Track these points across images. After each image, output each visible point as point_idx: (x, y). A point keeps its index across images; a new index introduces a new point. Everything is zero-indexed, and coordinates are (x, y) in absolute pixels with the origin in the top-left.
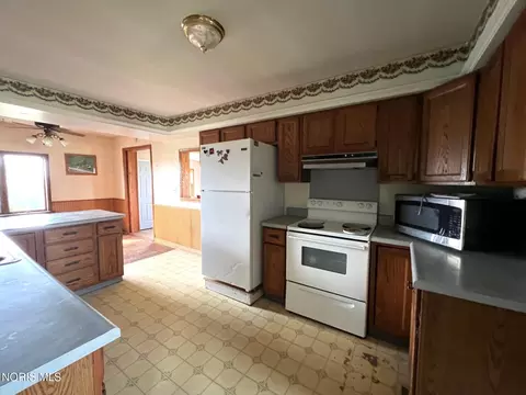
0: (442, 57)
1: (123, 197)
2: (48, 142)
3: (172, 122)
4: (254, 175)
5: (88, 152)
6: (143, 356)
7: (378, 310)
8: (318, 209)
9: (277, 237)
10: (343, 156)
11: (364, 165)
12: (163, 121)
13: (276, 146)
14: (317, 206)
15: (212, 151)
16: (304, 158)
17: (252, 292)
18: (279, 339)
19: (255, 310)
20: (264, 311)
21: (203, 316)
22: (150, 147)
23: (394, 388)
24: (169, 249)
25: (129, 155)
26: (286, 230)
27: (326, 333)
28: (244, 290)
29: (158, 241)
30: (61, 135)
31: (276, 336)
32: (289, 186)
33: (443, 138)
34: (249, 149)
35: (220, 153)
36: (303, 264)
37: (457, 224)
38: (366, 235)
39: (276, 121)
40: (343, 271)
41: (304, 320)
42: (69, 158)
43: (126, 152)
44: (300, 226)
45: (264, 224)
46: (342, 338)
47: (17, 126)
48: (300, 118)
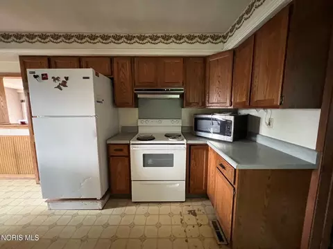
0: (215, 38)
4: (98, 102)
7: (192, 182)
8: (146, 127)
9: (121, 150)
10: (164, 90)
11: (178, 96)
13: (112, 79)
14: (144, 124)
15: (45, 77)
16: (136, 90)
17: (103, 198)
18: (135, 227)
20: (116, 210)
23: (209, 224)
26: (129, 144)
27: (164, 208)
28: (95, 199)
31: (132, 225)
32: (121, 110)
33: (218, 82)
34: (91, 79)
35: (55, 79)
36: (144, 166)
37: (230, 129)
38: (183, 140)
39: (111, 58)
41: (147, 204)
45: (108, 142)
46: (174, 207)
48: (131, 59)
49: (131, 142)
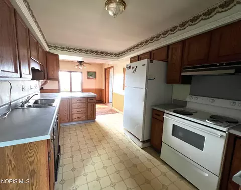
1: (104, 88)
2: (80, 67)
3: (119, 55)
4: (149, 79)
5: (94, 70)
6: (89, 153)
8: (194, 103)
9: (159, 115)
10: (216, 65)
12: (116, 54)
13: (167, 62)
14: (192, 100)
15: (130, 67)
16: (184, 68)
17: (142, 142)
19: (143, 152)
20: (148, 154)
21: (118, 146)
22: (113, 67)
24: (117, 112)
25: (107, 71)
26: (164, 113)
28: (139, 140)
29: (113, 108)
30: (84, 64)
31: (149, 170)
34: (146, 65)
35: (133, 68)
36: (173, 135)
39: (168, 46)
40: (201, 148)
41: (171, 169)
42: (88, 73)
43: (106, 70)
44: (175, 112)
45: (153, 108)
47: (72, 62)
48: (183, 42)
49: (166, 112)
